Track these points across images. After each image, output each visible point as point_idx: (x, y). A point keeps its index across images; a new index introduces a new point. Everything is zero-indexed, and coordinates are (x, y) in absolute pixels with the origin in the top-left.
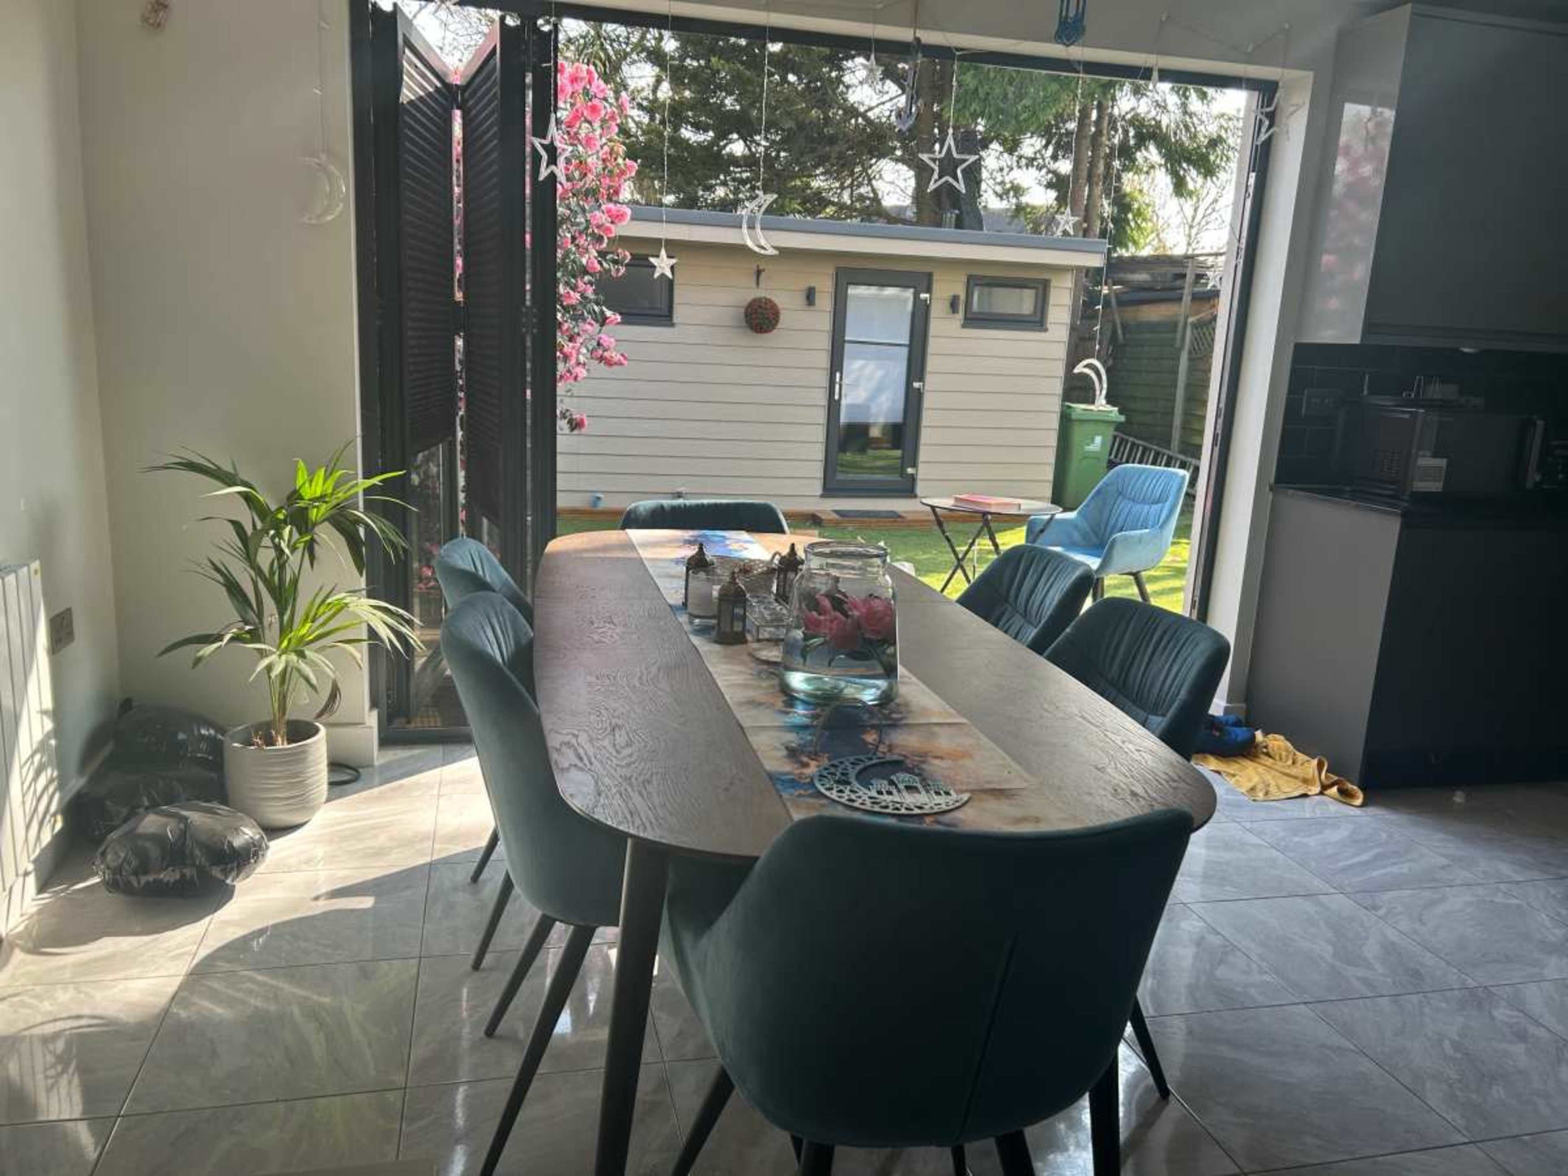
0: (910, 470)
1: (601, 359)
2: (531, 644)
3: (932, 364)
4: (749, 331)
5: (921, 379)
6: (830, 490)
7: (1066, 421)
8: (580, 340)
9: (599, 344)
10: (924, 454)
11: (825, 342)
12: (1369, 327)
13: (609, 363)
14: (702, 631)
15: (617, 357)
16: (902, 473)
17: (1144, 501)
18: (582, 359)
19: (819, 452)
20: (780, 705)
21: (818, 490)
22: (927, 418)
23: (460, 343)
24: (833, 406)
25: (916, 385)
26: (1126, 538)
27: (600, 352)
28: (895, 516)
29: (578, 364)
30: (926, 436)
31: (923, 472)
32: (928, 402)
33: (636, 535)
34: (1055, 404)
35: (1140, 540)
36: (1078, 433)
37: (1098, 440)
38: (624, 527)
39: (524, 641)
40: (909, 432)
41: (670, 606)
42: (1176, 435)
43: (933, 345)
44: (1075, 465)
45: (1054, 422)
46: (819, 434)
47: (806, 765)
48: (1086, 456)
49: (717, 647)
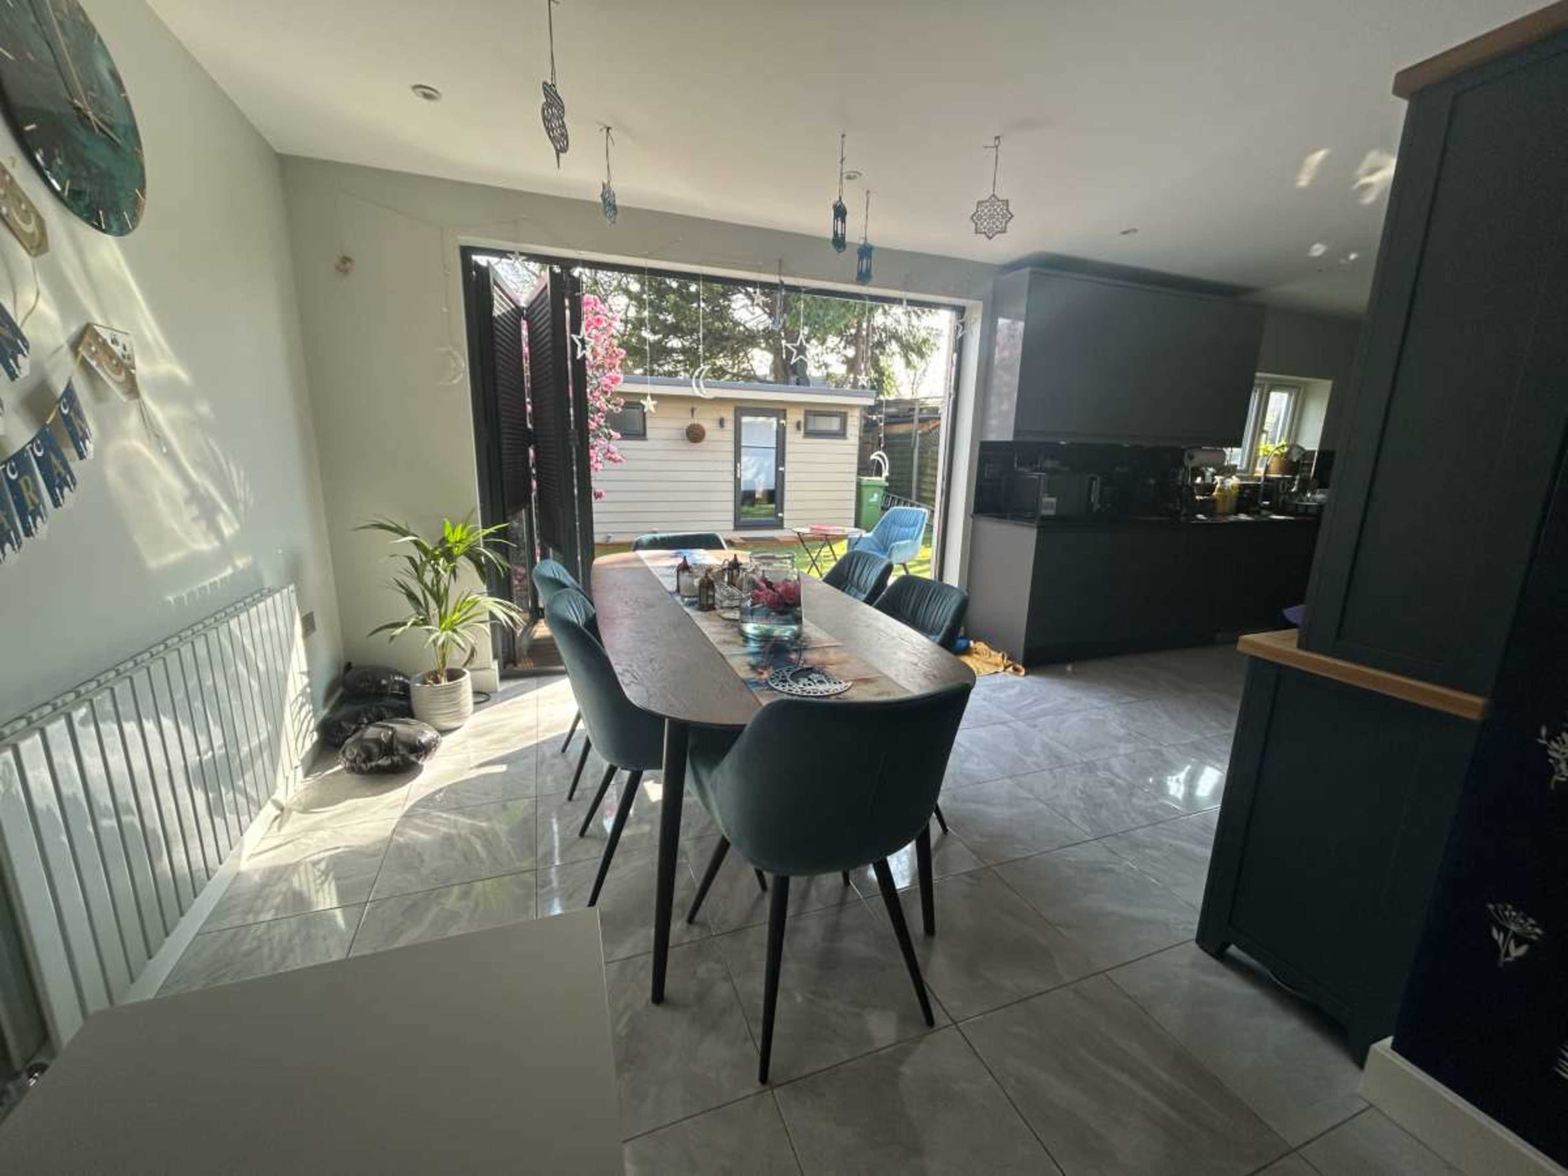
0: (780, 515)
1: (610, 459)
2: (595, 615)
3: (788, 457)
4: (688, 442)
5: (783, 465)
6: (739, 526)
7: (859, 486)
8: (597, 448)
9: (608, 451)
10: (787, 505)
11: (731, 447)
12: (1017, 432)
13: (615, 461)
14: (690, 604)
15: (619, 457)
16: (776, 515)
17: (906, 526)
18: (599, 459)
19: (731, 506)
20: (741, 642)
21: (732, 527)
22: (787, 487)
23: (531, 452)
24: (737, 481)
25: (781, 469)
26: (898, 546)
27: (609, 455)
28: (773, 540)
29: (597, 461)
30: (787, 496)
31: (786, 515)
32: (787, 478)
33: (642, 554)
34: (854, 478)
35: (905, 546)
36: (866, 492)
37: (876, 495)
38: (634, 550)
39: (591, 615)
40: (778, 495)
41: (670, 593)
42: (914, 491)
43: (789, 448)
44: (865, 509)
45: (854, 487)
46: (731, 496)
47: (761, 673)
48: (870, 504)
49: (700, 613)
